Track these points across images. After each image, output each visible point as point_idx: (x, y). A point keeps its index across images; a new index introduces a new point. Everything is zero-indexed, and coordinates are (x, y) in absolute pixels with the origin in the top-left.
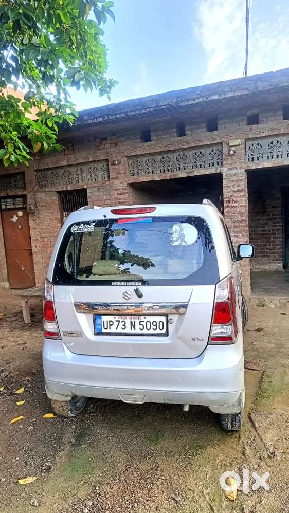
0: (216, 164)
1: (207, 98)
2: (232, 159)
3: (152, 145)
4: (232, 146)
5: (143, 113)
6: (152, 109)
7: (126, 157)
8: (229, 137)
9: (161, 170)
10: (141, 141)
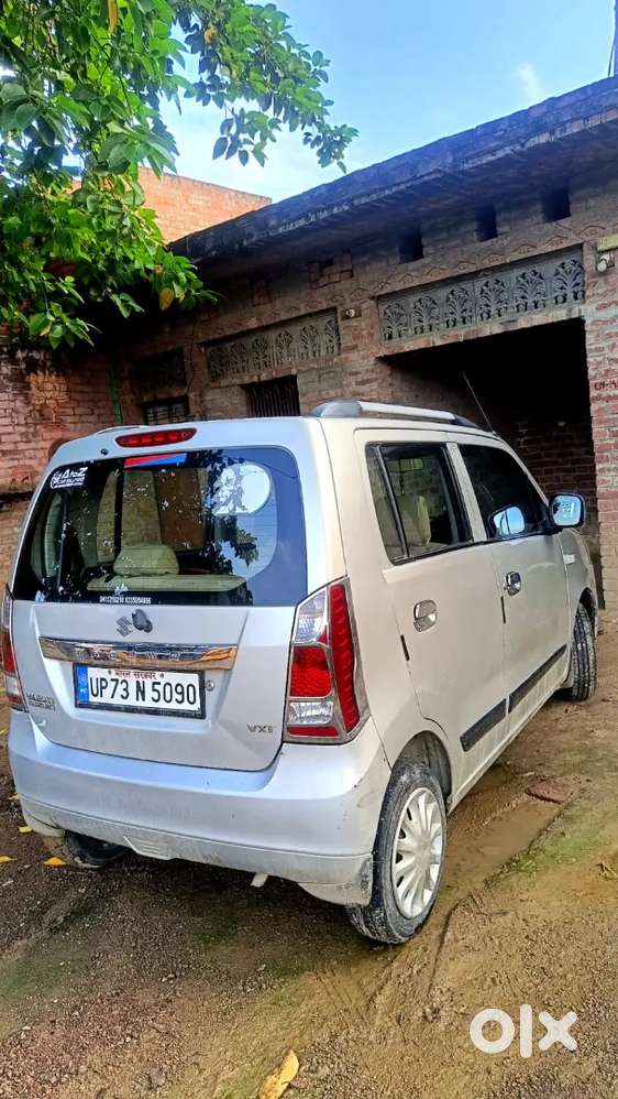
0: (570, 296)
1: (523, 145)
2: (606, 282)
3: (424, 266)
4: (603, 252)
5: (385, 197)
6: (403, 187)
7: (373, 298)
8: (598, 230)
9: (447, 322)
10: (401, 258)
